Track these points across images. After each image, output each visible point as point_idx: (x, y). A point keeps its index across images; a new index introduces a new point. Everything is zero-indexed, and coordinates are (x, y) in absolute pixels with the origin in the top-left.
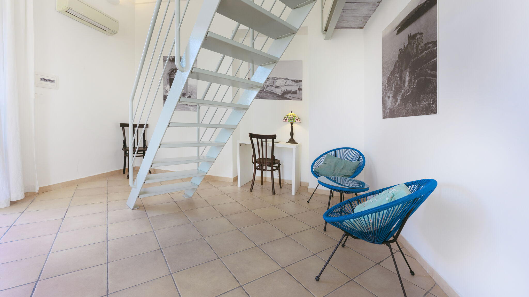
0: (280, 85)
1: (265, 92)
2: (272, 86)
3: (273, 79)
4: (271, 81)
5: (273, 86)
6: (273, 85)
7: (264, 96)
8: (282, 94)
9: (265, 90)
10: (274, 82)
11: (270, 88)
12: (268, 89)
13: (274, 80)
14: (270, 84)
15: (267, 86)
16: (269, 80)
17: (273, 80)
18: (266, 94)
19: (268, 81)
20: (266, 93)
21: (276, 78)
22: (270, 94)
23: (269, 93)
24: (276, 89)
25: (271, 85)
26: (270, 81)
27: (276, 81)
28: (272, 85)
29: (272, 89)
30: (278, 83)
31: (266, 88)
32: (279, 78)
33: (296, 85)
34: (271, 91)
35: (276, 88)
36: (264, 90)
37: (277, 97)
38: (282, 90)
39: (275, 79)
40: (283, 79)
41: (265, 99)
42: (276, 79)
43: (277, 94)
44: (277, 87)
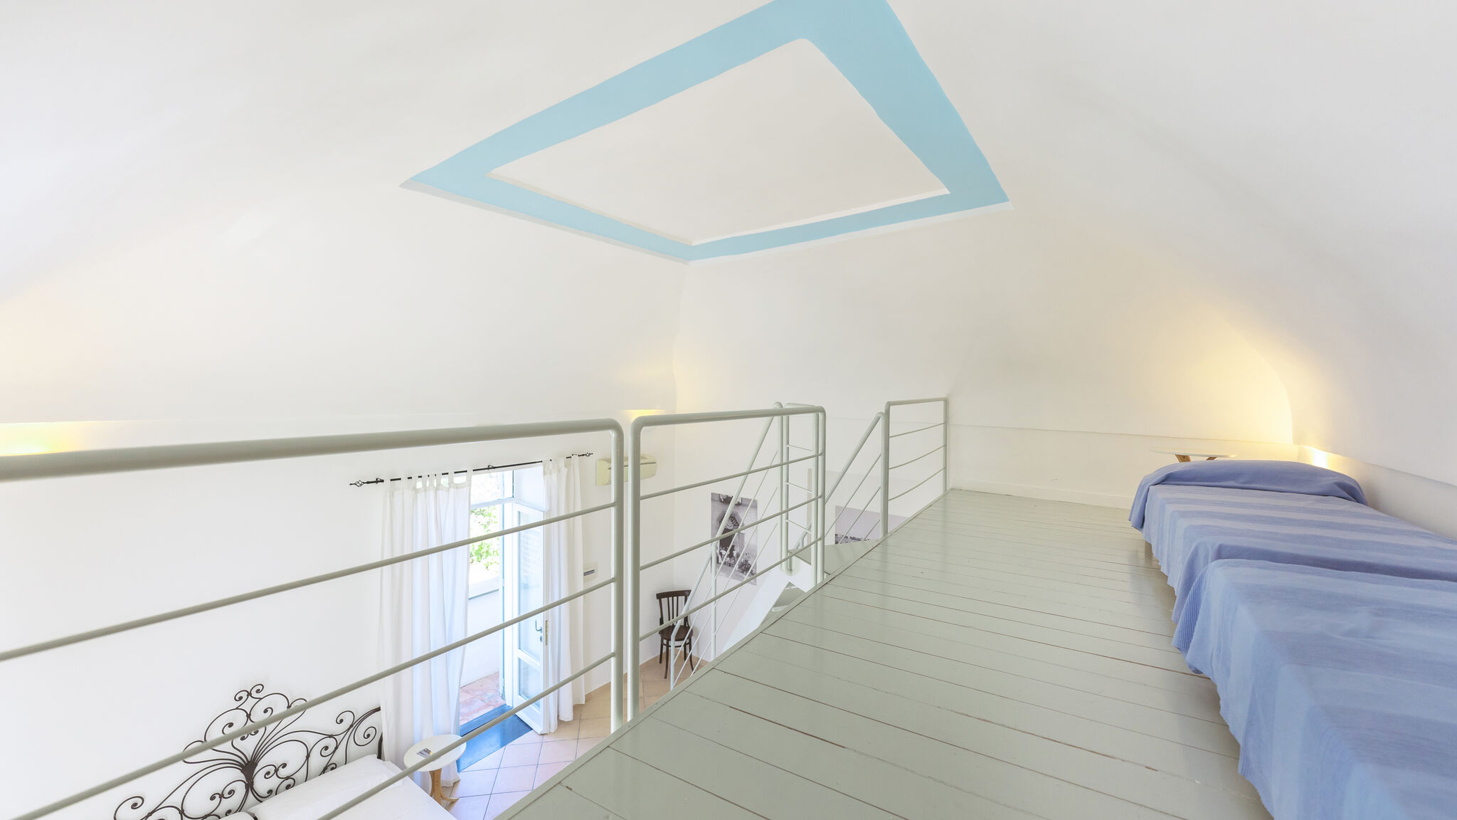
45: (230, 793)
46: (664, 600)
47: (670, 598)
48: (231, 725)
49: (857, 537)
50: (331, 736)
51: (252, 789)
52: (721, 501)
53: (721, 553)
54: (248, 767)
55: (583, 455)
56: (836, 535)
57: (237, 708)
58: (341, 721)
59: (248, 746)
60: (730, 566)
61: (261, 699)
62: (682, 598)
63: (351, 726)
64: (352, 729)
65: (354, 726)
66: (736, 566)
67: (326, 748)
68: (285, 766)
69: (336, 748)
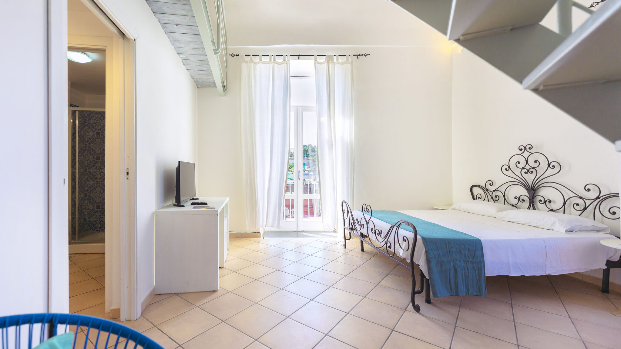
45: (522, 200)
48: (519, 163)
50: (581, 198)
54: (533, 190)
57: (521, 154)
58: (589, 190)
59: (530, 178)
61: (532, 153)
63: (598, 198)
64: (598, 200)
65: (600, 199)
67: (578, 205)
68: (550, 201)
69: (585, 209)
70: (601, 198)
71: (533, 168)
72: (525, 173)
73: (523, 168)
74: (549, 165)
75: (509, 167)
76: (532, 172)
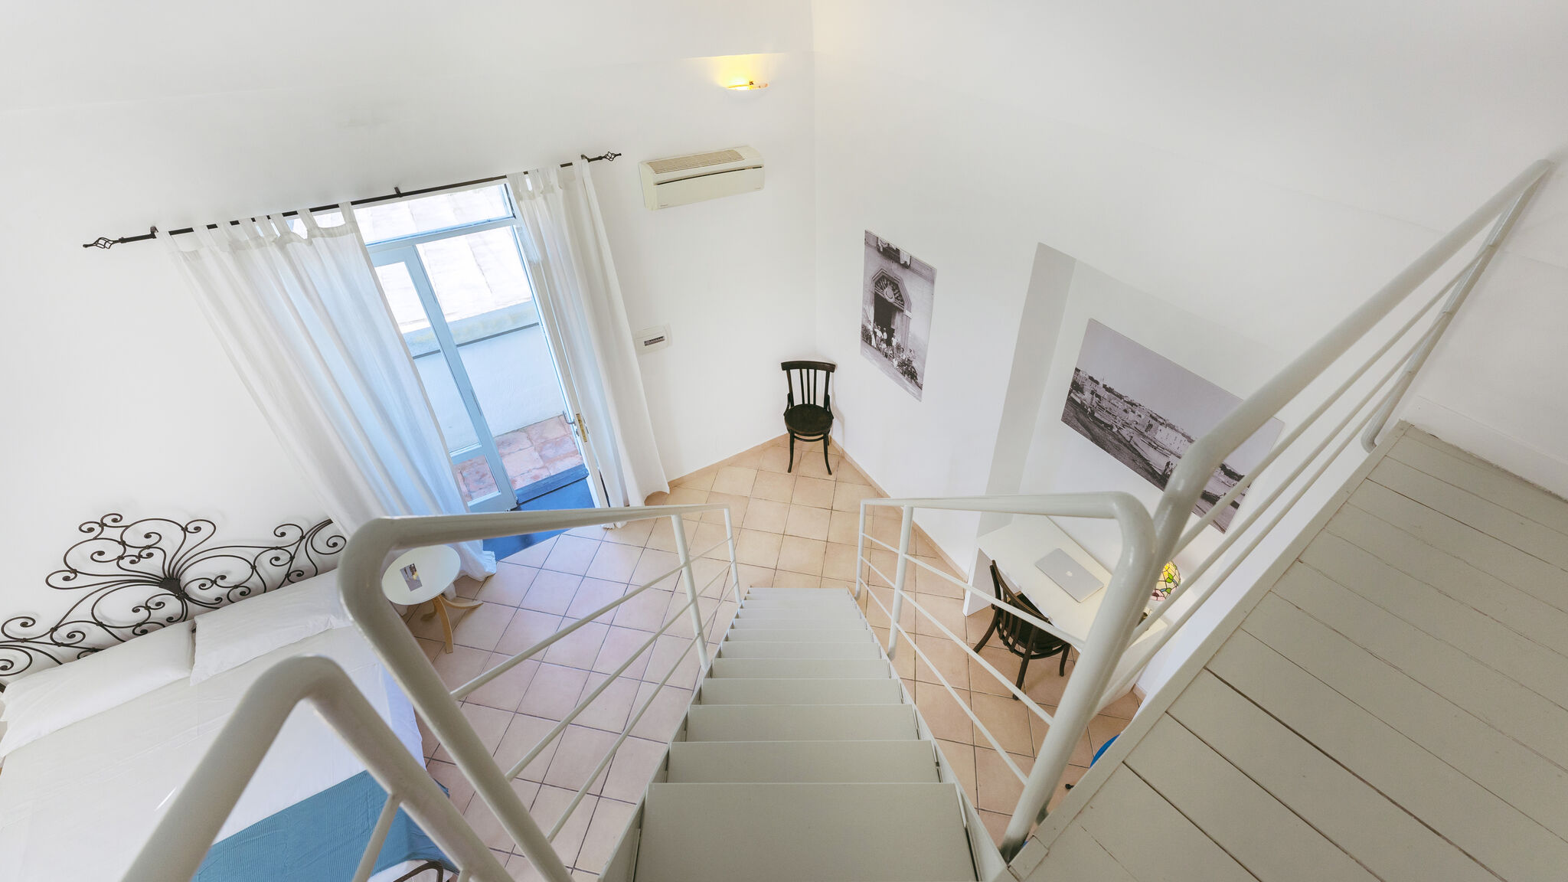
0: (1168, 447)
1: (1113, 434)
2: (1141, 433)
3: (1153, 418)
4: (1143, 417)
5: (1144, 436)
6: (1145, 434)
7: (1109, 444)
8: (1164, 473)
9: (1114, 430)
10: (1150, 426)
11: (1132, 435)
12: (1125, 432)
13: (1153, 422)
14: (1137, 423)
15: (1126, 425)
16: (1138, 413)
17: (1150, 419)
18: (1117, 443)
19: (1134, 412)
20: (1115, 439)
21: (1161, 421)
22: (1126, 450)
23: (1125, 445)
24: (1151, 449)
25: (1138, 427)
26: (1140, 416)
27: (1160, 427)
28: (1143, 430)
29: (1137, 439)
30: (1162, 435)
31: (1119, 425)
32: (1172, 427)
33: (1224, 480)
34: (1132, 443)
35: (1150, 444)
36: (1112, 427)
37: (1146, 470)
38: (1168, 464)
39: (1156, 420)
40: (1183, 435)
41: (1109, 452)
42: (1162, 424)
43: (1148, 464)
44: (1155, 446)
45: (158, 604)
46: (795, 373)
47: (804, 371)
48: (101, 553)
49: (1117, 390)
50: (277, 548)
51: (191, 600)
52: (879, 250)
53: (875, 333)
54: (171, 581)
55: (600, 158)
56: (1077, 370)
57: (95, 538)
58: (283, 534)
59: (153, 565)
60: (886, 356)
61: (127, 527)
62: (821, 374)
63: (302, 537)
64: (304, 541)
66: (896, 363)
67: (277, 559)
68: (223, 577)
69: (292, 558)
70: (307, 537)
71: (149, 547)
72: (133, 562)
73: (121, 558)
74: (185, 530)
75: (75, 572)
76: (150, 555)
